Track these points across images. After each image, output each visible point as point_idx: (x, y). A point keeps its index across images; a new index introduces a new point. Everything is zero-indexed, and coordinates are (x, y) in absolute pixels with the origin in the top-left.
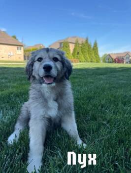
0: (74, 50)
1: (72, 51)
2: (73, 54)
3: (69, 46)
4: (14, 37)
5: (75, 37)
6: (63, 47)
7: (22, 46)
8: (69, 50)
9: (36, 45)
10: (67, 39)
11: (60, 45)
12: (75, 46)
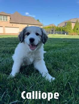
0: (75, 27)
1: (73, 28)
2: (73, 30)
3: (71, 24)
4: (38, 20)
5: (76, 18)
6: (67, 25)
7: (42, 25)
8: (71, 27)
9: (50, 25)
10: (70, 20)
11: (65, 24)
12: (75, 25)
